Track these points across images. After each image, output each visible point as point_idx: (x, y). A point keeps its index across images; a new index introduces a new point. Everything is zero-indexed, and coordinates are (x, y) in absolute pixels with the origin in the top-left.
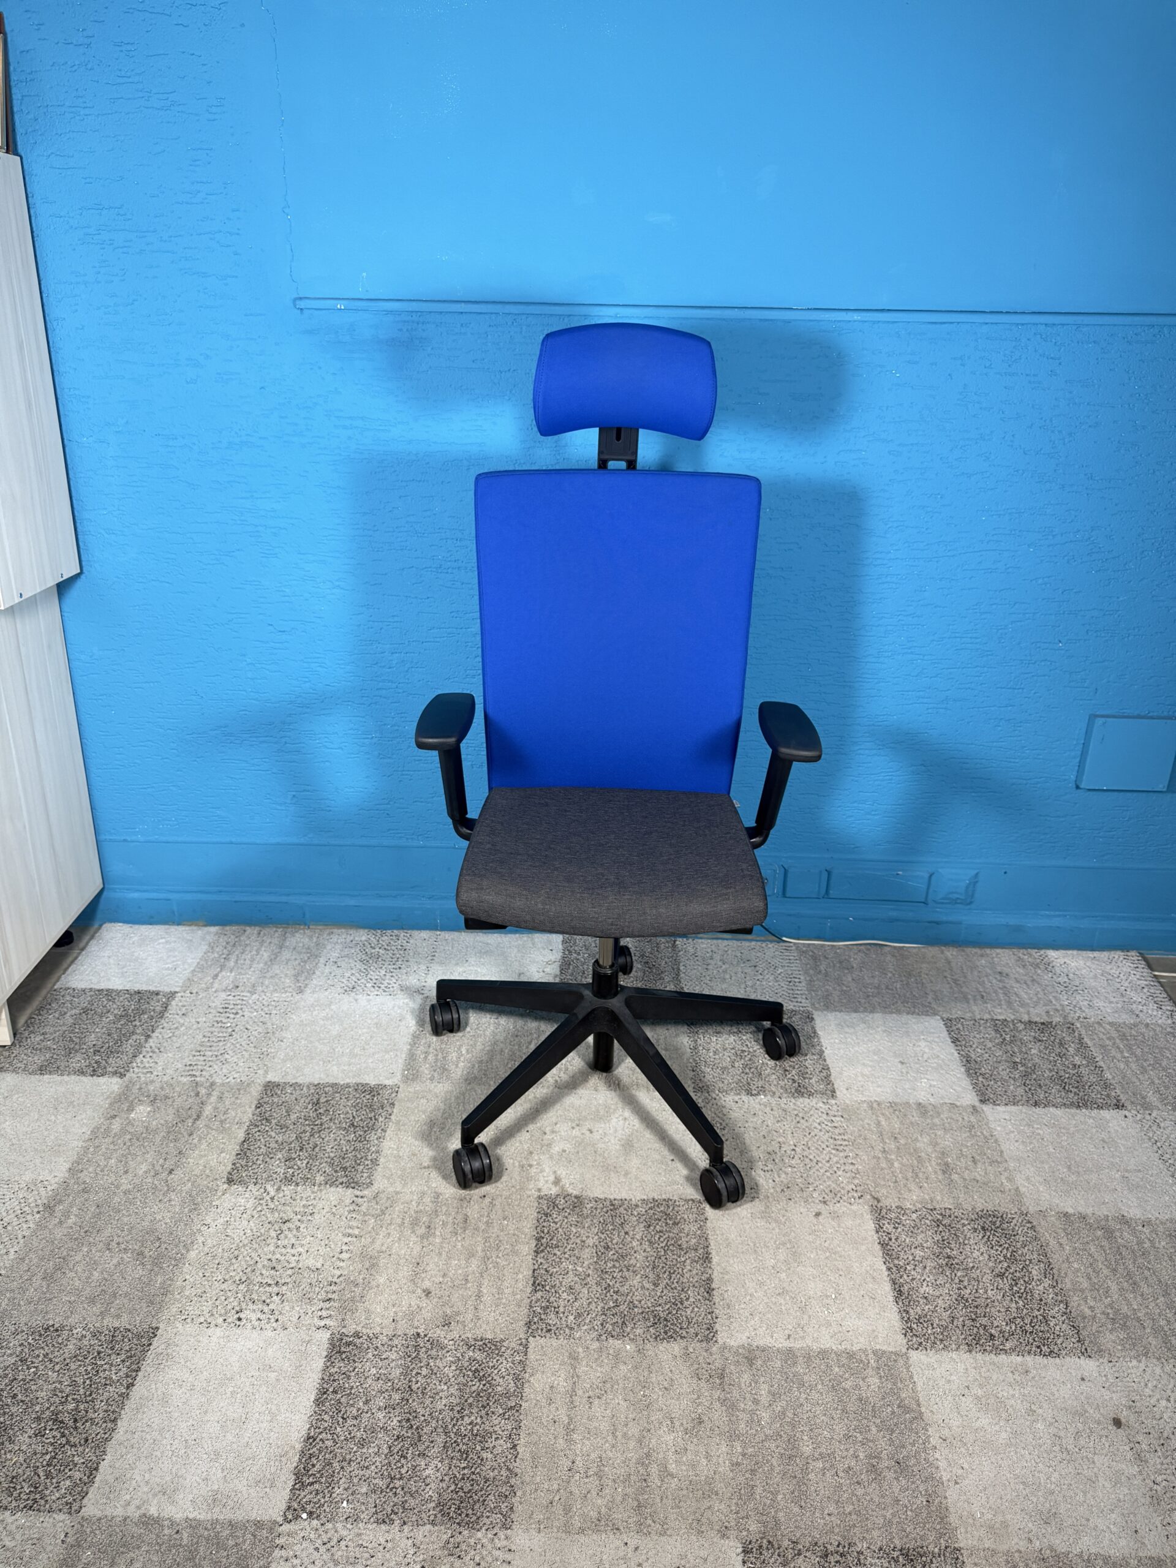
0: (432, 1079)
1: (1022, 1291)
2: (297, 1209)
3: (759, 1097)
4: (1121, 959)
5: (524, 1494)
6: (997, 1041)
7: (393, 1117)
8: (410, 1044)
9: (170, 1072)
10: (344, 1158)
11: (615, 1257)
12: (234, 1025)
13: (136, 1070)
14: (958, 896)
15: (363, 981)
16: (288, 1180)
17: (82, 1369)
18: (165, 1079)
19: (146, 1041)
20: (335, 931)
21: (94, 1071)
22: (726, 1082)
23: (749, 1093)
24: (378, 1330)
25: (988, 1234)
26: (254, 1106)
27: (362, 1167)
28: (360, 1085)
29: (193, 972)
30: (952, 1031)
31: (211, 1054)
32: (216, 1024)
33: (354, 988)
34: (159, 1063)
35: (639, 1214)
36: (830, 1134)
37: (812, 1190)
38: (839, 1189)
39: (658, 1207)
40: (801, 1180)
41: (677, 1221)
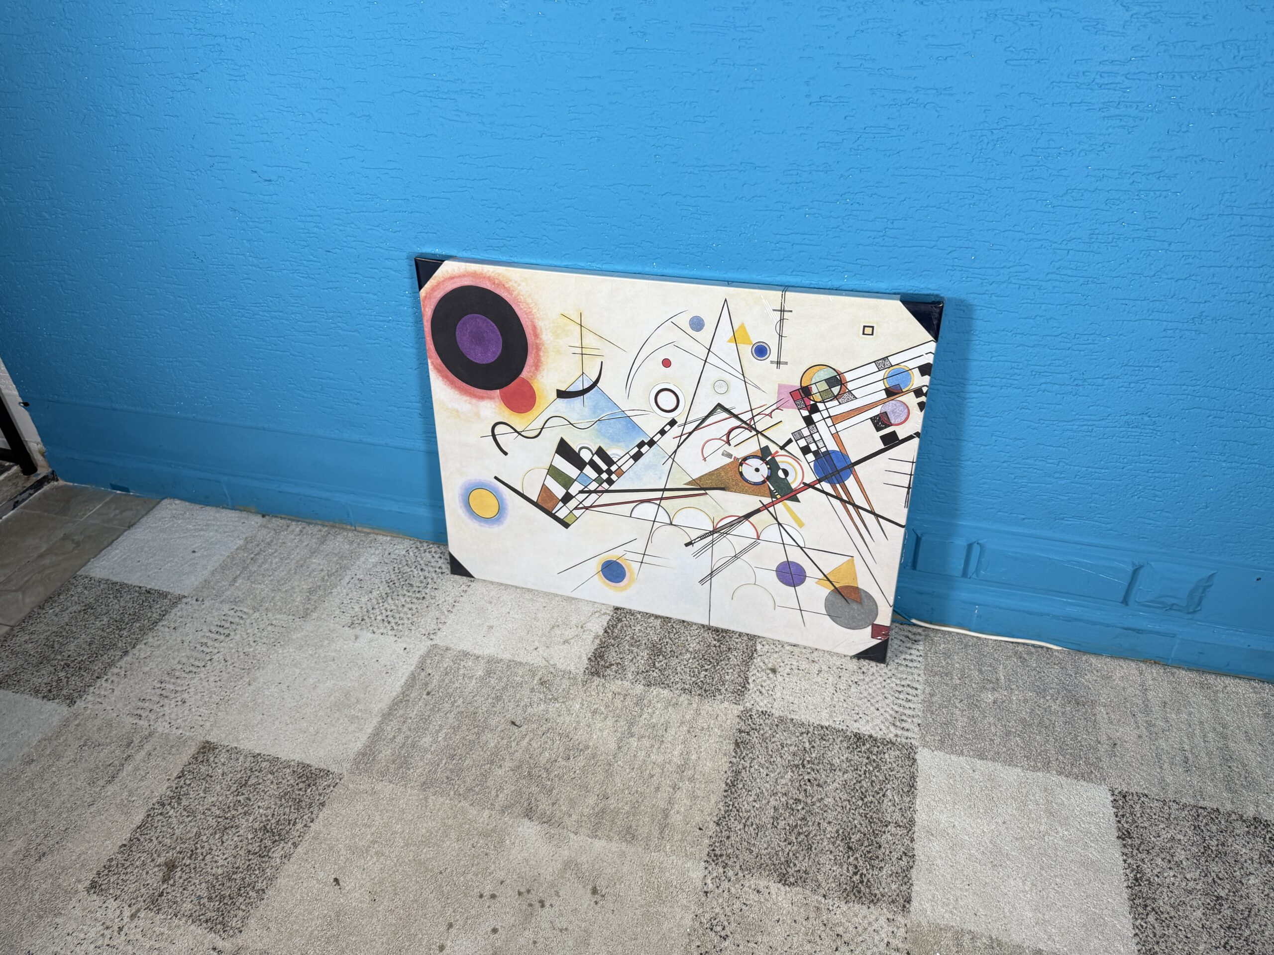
0: (384, 774)
3: (794, 890)
6: (1194, 849)
7: (314, 825)
8: (383, 715)
9: (120, 706)
10: (229, 879)
12: (216, 651)
13: (90, 698)
14: (1176, 601)
15: (377, 610)
16: (155, 902)
18: (109, 717)
19: (121, 657)
20: (380, 538)
21: (50, 691)
22: (755, 851)
23: (783, 879)
26: (175, 775)
27: (241, 900)
28: (300, 767)
29: (213, 573)
30: (1123, 816)
31: (172, 687)
32: (198, 646)
33: (363, 620)
34: (115, 692)
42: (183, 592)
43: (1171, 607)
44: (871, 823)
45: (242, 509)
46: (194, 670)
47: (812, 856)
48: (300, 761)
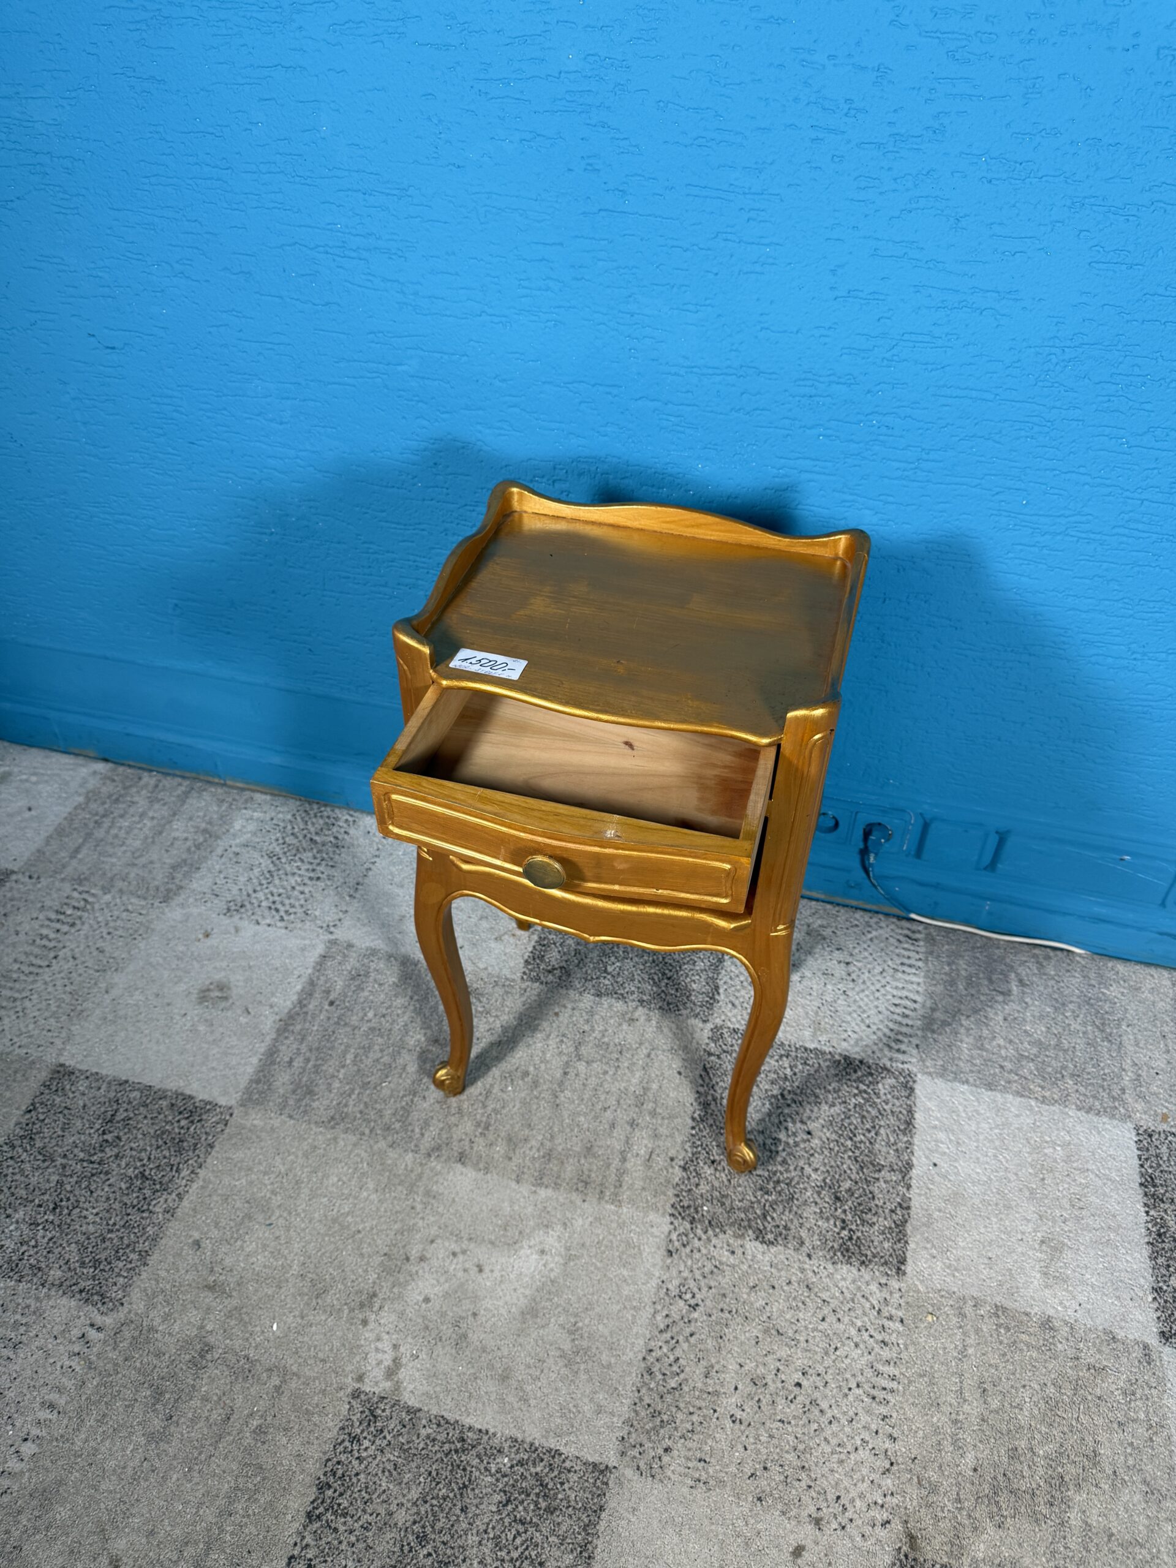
0: (283, 1107)
3: (773, 1249)
7: (202, 1173)
8: (277, 1031)
10: (104, 1241)
12: (61, 945)
15: (261, 895)
20: (257, 796)
22: (728, 1203)
23: (760, 1236)
26: (24, 1108)
27: (121, 1264)
28: (180, 1097)
29: (48, 840)
30: (1147, 1159)
31: (8, 993)
32: (38, 941)
33: (242, 906)
35: (499, 1471)
36: (871, 1358)
37: (803, 1484)
38: (853, 1493)
39: (534, 1464)
40: (791, 1457)
41: (555, 1504)
42: (10, 866)
44: (862, 1168)
45: (77, 751)
46: (35, 970)
47: (795, 1208)
48: (180, 1091)
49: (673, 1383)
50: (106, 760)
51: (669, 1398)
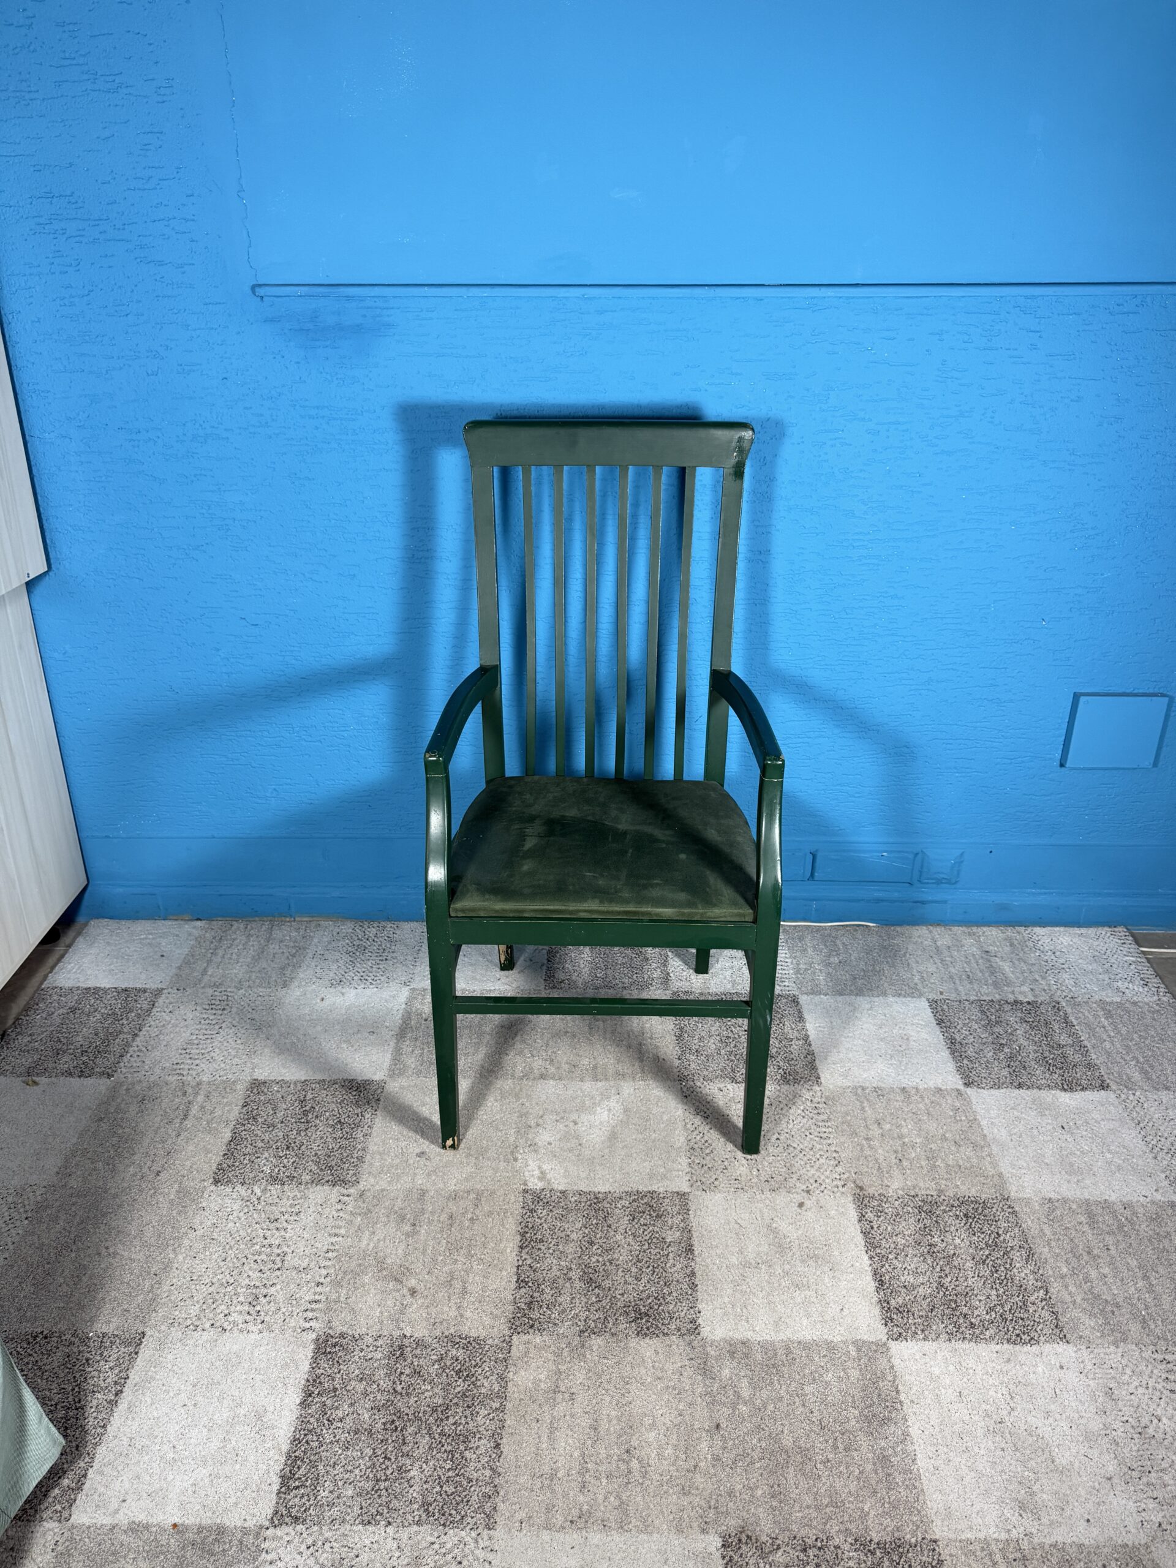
0: (418, 1073)
1: (1003, 1278)
2: (284, 1210)
4: (1109, 934)
5: (507, 1493)
6: (983, 1023)
7: (379, 1114)
9: (158, 1071)
10: (329, 1156)
11: (599, 1251)
12: (221, 1021)
13: (123, 1070)
14: (945, 877)
15: (350, 973)
16: (274, 1179)
17: (70, 1376)
18: (152, 1079)
19: (133, 1040)
20: (322, 923)
21: (81, 1071)
22: (711, 1069)
23: (734, 1081)
24: (364, 1331)
25: (971, 1220)
26: (240, 1105)
27: (347, 1165)
28: (346, 1082)
29: (179, 968)
30: (937, 1012)
31: (198, 1051)
32: (203, 1021)
33: (341, 981)
34: (147, 1062)
35: (623, 1207)
36: (814, 1121)
37: (795, 1179)
38: (823, 1178)
39: (642, 1199)
40: (784, 1169)
41: (661, 1213)
42: (160, 986)
43: (939, 882)
45: (175, 918)
46: (210, 1036)
48: (345, 1078)
49: (707, 1151)
50: (198, 919)
51: (708, 1158)
